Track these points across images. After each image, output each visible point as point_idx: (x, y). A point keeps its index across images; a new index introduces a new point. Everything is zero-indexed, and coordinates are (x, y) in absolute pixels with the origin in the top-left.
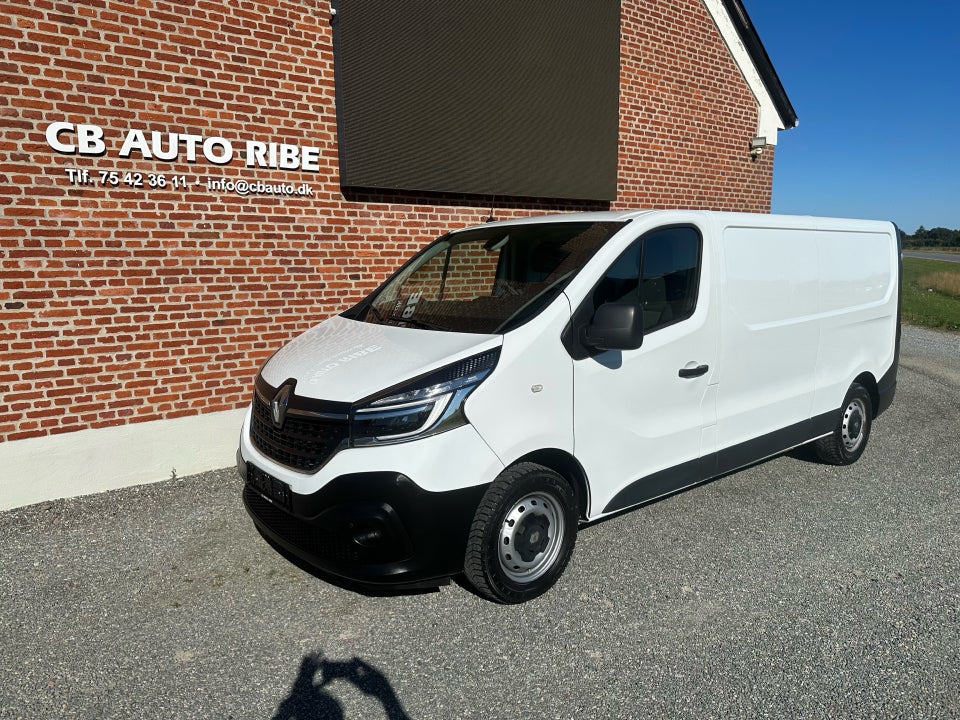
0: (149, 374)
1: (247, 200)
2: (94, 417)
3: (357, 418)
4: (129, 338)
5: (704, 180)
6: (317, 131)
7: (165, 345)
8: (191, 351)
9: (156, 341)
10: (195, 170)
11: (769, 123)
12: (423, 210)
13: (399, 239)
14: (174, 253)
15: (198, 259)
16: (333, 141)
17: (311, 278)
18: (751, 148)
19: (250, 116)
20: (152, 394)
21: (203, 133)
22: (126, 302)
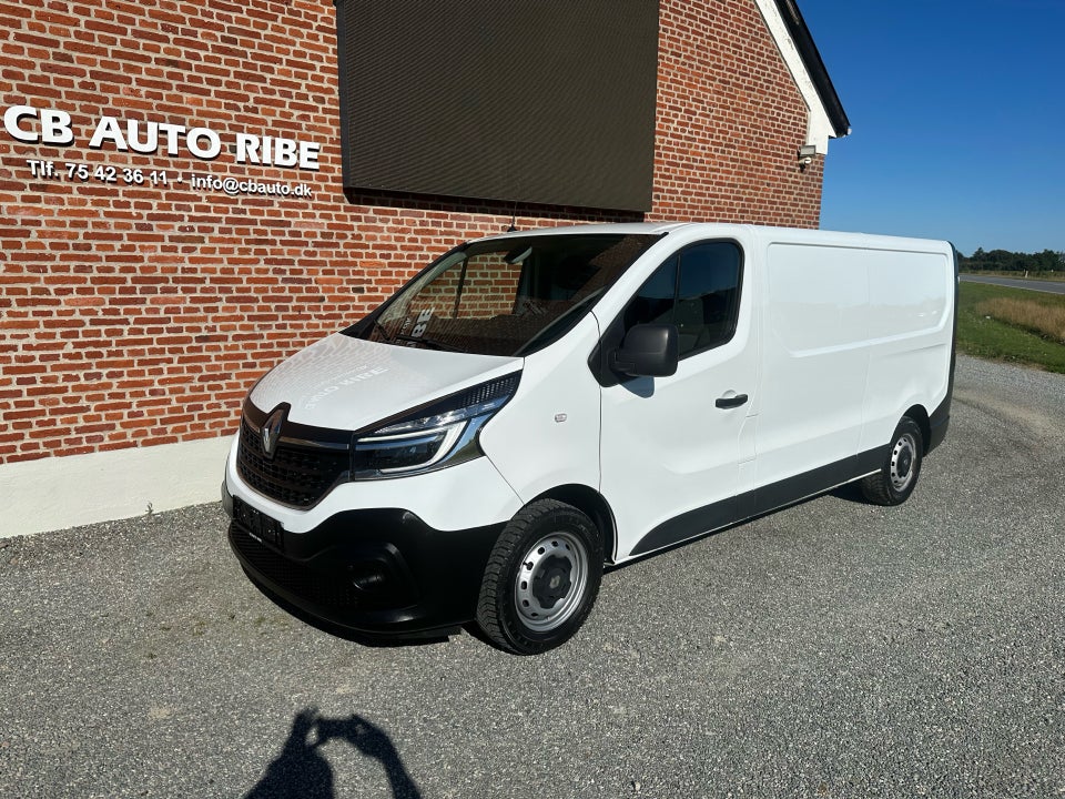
0: (122, 396)
1: (237, 200)
2: (58, 443)
3: (358, 448)
4: (100, 355)
5: (747, 191)
6: (318, 124)
7: (141, 363)
8: (171, 371)
9: (131, 358)
10: (177, 165)
11: (819, 130)
12: (437, 216)
13: (409, 249)
14: (151, 259)
15: (180, 266)
16: (335, 136)
17: (308, 290)
18: (799, 157)
19: (241, 105)
20: (126, 419)
21: (187, 123)
22: (96, 313)
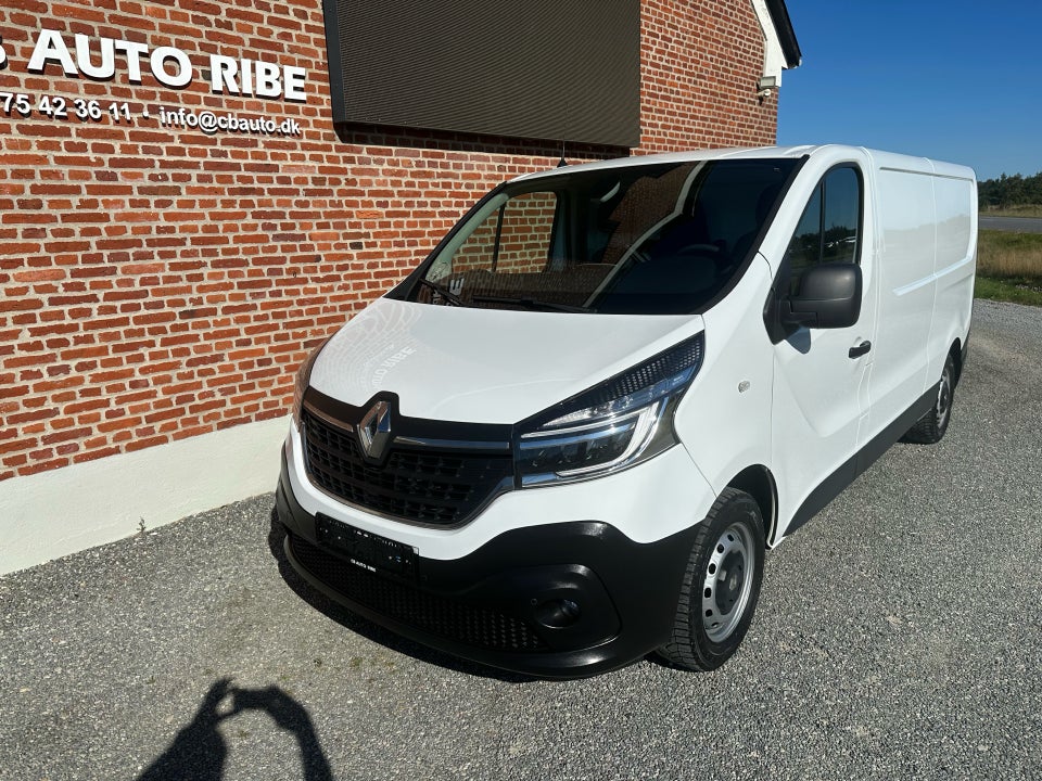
0: (97, 392)
1: (216, 140)
2: (22, 459)
3: (523, 446)
4: (65, 343)
5: (716, 125)
6: (301, 45)
7: (117, 349)
8: (153, 356)
9: (104, 344)
10: (140, 95)
11: (774, 60)
12: (433, 155)
13: (407, 195)
14: (119, 217)
15: (154, 225)
16: (321, 59)
17: (303, 248)
18: (758, 90)
19: (212, 18)
20: (104, 420)
21: (149, 40)
22: (55, 289)
